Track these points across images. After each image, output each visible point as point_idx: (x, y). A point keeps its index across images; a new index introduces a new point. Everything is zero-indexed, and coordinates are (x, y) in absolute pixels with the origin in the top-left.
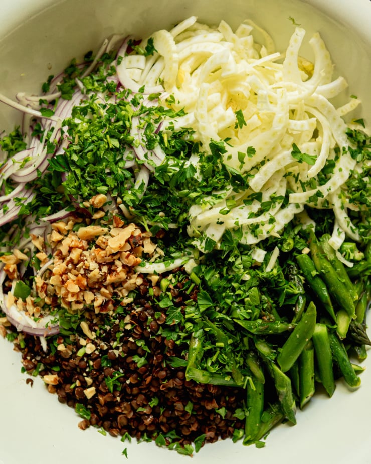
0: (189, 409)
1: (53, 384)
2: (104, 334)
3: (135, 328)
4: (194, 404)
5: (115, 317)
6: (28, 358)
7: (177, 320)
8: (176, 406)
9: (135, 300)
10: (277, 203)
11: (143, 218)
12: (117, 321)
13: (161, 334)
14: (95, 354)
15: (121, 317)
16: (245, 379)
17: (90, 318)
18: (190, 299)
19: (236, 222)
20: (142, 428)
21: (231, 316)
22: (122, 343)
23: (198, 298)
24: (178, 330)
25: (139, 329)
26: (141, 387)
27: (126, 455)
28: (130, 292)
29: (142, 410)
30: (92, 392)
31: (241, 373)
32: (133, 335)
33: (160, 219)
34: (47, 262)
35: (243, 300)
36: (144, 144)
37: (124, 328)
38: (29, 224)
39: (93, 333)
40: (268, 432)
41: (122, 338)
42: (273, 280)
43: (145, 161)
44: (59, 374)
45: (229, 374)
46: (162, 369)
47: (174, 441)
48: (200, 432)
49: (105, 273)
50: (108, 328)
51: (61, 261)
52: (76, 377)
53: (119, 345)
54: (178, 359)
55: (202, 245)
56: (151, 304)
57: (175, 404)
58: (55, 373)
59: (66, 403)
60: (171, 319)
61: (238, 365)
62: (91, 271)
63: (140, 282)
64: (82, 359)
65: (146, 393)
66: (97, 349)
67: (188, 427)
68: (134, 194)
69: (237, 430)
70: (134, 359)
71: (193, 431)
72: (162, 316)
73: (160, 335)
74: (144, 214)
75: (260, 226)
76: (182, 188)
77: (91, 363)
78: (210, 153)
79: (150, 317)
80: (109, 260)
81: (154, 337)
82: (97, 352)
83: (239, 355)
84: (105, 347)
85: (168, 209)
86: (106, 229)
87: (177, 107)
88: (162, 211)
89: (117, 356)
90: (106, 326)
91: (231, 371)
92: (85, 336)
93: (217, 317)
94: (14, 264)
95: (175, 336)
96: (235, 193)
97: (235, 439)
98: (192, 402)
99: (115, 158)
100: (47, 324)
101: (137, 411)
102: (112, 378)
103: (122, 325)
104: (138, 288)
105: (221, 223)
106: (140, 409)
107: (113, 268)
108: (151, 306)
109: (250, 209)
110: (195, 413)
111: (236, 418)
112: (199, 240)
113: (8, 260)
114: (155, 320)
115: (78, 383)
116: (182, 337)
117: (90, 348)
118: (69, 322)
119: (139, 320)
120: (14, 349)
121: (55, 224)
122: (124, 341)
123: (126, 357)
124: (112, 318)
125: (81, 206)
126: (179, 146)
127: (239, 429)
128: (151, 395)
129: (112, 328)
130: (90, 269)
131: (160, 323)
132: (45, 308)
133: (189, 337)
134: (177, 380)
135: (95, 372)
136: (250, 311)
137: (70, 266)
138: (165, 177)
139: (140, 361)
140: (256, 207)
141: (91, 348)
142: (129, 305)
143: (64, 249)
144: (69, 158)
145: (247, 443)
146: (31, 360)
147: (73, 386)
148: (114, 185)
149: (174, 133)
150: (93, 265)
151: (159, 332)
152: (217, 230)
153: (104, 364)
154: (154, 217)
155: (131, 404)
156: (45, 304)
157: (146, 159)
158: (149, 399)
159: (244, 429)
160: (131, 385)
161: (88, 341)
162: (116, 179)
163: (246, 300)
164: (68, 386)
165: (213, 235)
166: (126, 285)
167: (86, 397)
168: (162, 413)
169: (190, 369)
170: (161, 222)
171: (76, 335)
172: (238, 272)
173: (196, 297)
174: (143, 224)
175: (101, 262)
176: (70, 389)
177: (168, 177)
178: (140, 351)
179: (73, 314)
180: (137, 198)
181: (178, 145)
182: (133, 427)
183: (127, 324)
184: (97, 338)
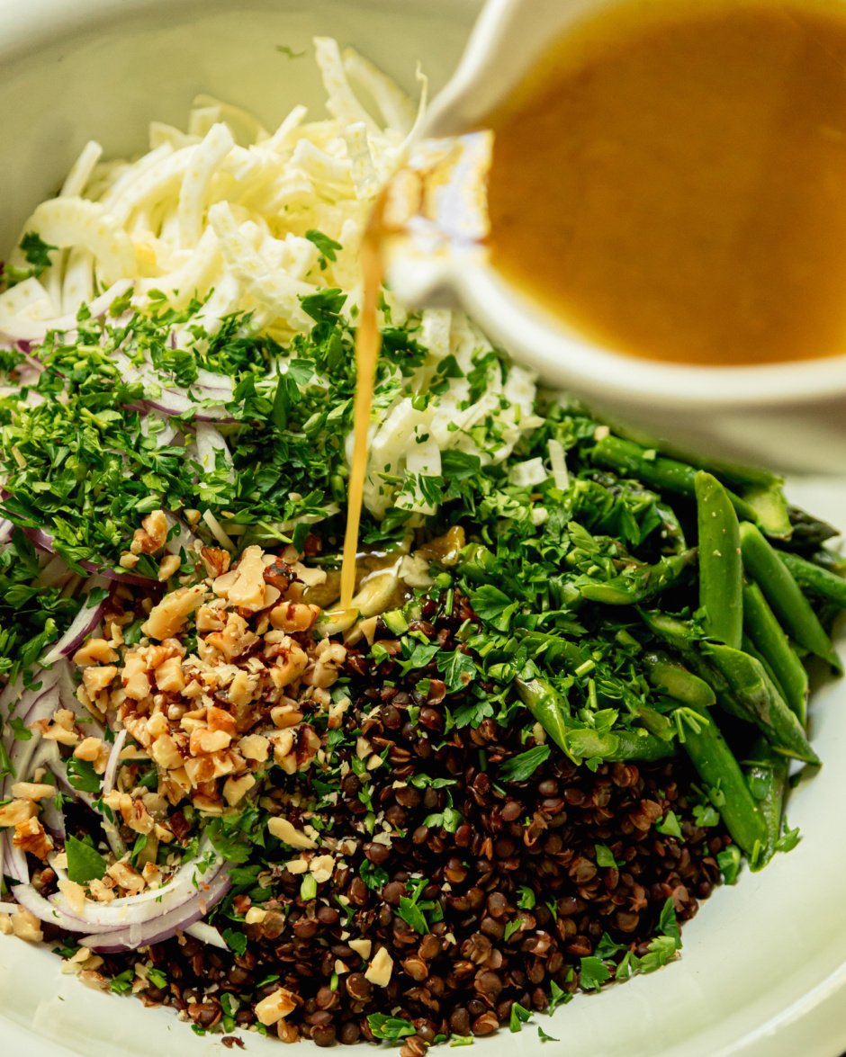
0: (605, 858)
1: (286, 1013)
2: (332, 820)
3: (392, 752)
4: (608, 843)
5: (335, 761)
6: (192, 1000)
7: (470, 673)
8: (575, 877)
9: (353, 698)
10: (490, 370)
11: (261, 523)
12: (345, 768)
13: (455, 726)
14: (341, 871)
15: (347, 752)
16: (673, 719)
17: (279, 807)
18: (461, 622)
19: (449, 426)
20: (537, 974)
21: (564, 605)
22: (381, 815)
23: (476, 610)
24: (483, 694)
25: (401, 751)
26: (480, 881)
27: (551, 1039)
28: (332, 689)
29: (515, 929)
30: (384, 963)
31: (658, 711)
32: (395, 771)
33: (298, 506)
34: (109, 754)
35: (563, 560)
36: (170, 383)
37: (368, 771)
38: (12, 711)
39: (308, 829)
40: (782, 817)
41: (375, 799)
42: (587, 503)
43: (195, 408)
44: (282, 983)
45: (638, 723)
46: (502, 803)
47: (618, 958)
48: (656, 903)
49: (260, 672)
50: (332, 798)
51: (144, 718)
52: (330, 956)
53: (377, 821)
54: (522, 759)
55: (416, 497)
56: (392, 684)
57: (571, 873)
58: (275, 987)
59: (338, 1044)
60: (456, 678)
61: (643, 697)
62: (228, 686)
63: (339, 652)
64: (319, 906)
65: (499, 886)
66: (338, 861)
67: (626, 907)
68: (216, 482)
69: (723, 853)
70: (431, 824)
71: (642, 910)
72: (432, 684)
73: (454, 729)
74: (260, 514)
75: (495, 418)
76: (303, 420)
77: (344, 900)
78: (312, 324)
79: (409, 708)
80: (251, 639)
81: (444, 744)
82: (342, 866)
83: (633, 672)
84: (352, 846)
85: (300, 476)
86: (202, 588)
87: (178, 304)
88: (292, 490)
89: (389, 843)
90: (326, 798)
91: (639, 715)
92: (294, 853)
93: (540, 621)
94: (31, 817)
95: (486, 710)
96: (408, 380)
97: (731, 876)
98: (601, 842)
99: (128, 442)
100: (194, 881)
101: (506, 938)
102: (410, 897)
103: (361, 767)
104: (345, 669)
105: (425, 438)
106: (511, 928)
107: (268, 653)
108: (395, 688)
109: (454, 399)
110: (624, 863)
111: (704, 828)
112: (406, 492)
113: (12, 815)
114: (424, 704)
115: (341, 968)
116: (502, 702)
117: (321, 869)
118: (239, 840)
119: (392, 731)
120: (147, 1005)
121: (82, 652)
122: (383, 803)
123: (410, 834)
124: (330, 768)
125: (119, 571)
126: (240, 354)
127: (723, 849)
128: (511, 888)
129: (342, 791)
130: (222, 684)
131: (437, 701)
132: (166, 857)
133: (515, 690)
134: (548, 803)
135: (364, 915)
136: (594, 568)
137: (174, 710)
138: (260, 408)
139: (446, 819)
140: (461, 389)
141: (324, 866)
142: (348, 715)
143: (137, 687)
144: (30, 496)
145: (758, 864)
146: (199, 1001)
147: (334, 984)
148: (165, 488)
149: (210, 339)
150: (224, 672)
151: (449, 724)
152: (425, 454)
153: (373, 883)
154: (282, 512)
155: (484, 933)
156: (162, 844)
157: (195, 404)
158: (512, 898)
159: (734, 843)
160: (458, 890)
161: (306, 858)
162: (159, 475)
163: (571, 557)
164: (323, 993)
165: (426, 468)
166: (316, 677)
167: (377, 987)
168: (555, 914)
169: (568, 738)
170: (304, 512)
171: (271, 866)
172: (517, 515)
173: (472, 610)
174: (270, 536)
175: (236, 653)
176: (333, 993)
177: (267, 403)
178: (430, 799)
179: (241, 812)
180: (228, 485)
181: (235, 353)
182: (518, 987)
183: (367, 760)
184: (323, 834)
